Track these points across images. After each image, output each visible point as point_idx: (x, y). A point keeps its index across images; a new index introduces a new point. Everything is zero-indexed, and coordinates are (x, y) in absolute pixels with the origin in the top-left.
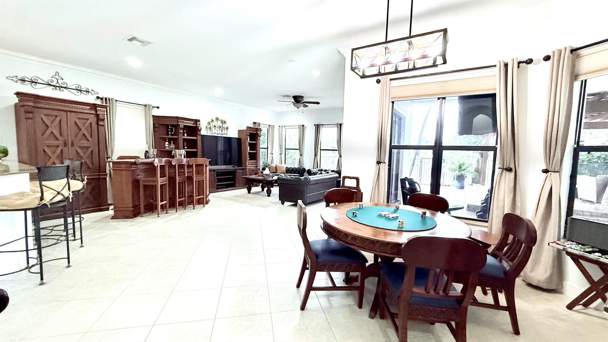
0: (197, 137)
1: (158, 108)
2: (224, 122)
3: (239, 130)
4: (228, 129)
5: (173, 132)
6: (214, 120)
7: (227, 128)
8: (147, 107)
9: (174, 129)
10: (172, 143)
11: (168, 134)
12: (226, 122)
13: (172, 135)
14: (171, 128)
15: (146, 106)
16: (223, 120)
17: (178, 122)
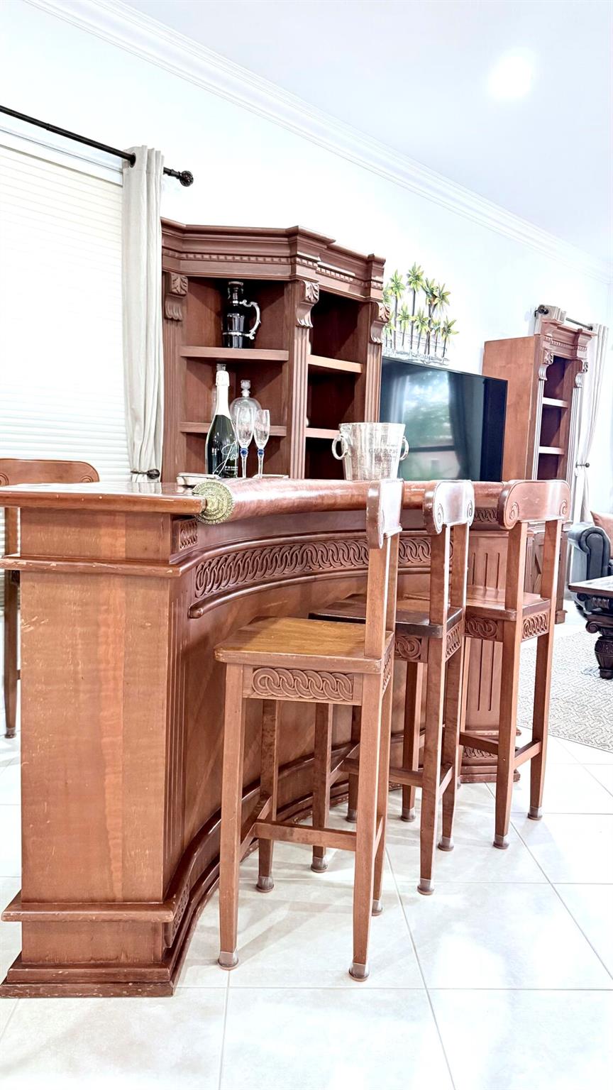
0: (364, 363)
1: (185, 179)
2: (436, 297)
3: (487, 343)
4: (450, 335)
5: (253, 331)
6: (404, 281)
7: (447, 330)
8: (141, 162)
9: (258, 310)
10: (246, 393)
11: (226, 342)
12: (447, 297)
13: (247, 344)
14: (244, 302)
15: (131, 159)
16: (434, 286)
17: (293, 264)
